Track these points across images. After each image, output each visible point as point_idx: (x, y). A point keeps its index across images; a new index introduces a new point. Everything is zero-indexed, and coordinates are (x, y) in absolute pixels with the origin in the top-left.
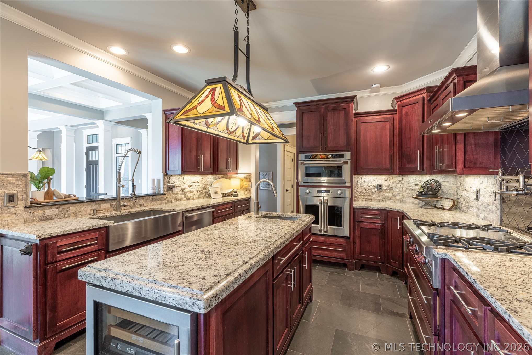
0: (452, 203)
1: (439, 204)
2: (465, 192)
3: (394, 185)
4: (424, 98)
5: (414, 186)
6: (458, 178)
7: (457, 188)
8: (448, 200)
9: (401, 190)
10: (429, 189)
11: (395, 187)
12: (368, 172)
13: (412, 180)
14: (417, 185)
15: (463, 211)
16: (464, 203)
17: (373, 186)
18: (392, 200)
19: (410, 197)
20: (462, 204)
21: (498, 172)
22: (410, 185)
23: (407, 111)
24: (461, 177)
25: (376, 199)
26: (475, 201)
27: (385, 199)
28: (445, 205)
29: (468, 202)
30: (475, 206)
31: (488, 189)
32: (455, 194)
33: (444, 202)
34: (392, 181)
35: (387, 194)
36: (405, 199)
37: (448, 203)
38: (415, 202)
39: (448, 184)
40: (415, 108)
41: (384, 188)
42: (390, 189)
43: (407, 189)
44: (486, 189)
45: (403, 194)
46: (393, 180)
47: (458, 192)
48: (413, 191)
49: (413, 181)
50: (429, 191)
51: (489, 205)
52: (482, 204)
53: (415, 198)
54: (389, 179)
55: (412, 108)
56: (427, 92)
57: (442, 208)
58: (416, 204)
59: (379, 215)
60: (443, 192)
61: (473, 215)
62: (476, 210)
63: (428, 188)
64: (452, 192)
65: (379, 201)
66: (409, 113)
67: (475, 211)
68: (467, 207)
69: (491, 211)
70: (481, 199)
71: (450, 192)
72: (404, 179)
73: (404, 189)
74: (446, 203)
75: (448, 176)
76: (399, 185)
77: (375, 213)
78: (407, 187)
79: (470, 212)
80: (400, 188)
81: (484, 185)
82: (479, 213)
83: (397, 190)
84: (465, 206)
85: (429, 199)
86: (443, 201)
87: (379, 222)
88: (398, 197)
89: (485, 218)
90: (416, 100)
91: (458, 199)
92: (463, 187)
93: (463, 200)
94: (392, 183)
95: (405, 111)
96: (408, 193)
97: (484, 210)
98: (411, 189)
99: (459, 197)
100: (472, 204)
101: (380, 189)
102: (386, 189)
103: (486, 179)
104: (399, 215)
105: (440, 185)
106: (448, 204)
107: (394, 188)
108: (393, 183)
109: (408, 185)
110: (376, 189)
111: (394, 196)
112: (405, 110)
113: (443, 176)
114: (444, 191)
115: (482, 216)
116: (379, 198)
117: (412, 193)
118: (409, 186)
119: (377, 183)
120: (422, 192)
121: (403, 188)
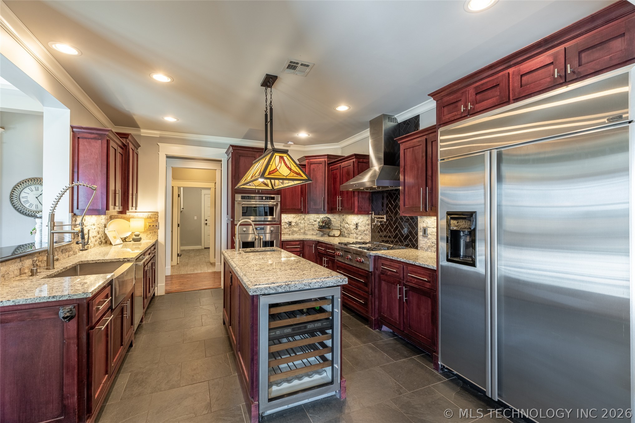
0: (340, 232)
1: (331, 233)
2: (347, 225)
3: (299, 221)
4: (325, 161)
5: (314, 221)
6: (341, 216)
7: (341, 222)
8: (337, 230)
9: (304, 225)
10: (326, 224)
11: (300, 223)
14: (315, 221)
15: (346, 237)
16: (346, 232)
17: (286, 223)
18: (299, 233)
19: (310, 230)
20: (344, 232)
21: (372, 213)
22: (310, 221)
23: (314, 168)
24: (343, 215)
25: (287, 233)
26: (355, 230)
27: (293, 232)
28: (335, 234)
29: (349, 231)
30: (354, 232)
31: (363, 222)
32: (339, 226)
33: (334, 232)
34: (298, 218)
35: (295, 229)
36: (306, 232)
37: (337, 232)
38: (314, 234)
39: (335, 220)
40: (320, 166)
41: (293, 224)
42: (297, 225)
43: (308, 224)
44: (362, 223)
45: (305, 228)
46: (299, 218)
47: (341, 225)
48: (312, 226)
49: (312, 218)
50: (327, 225)
51: (364, 231)
52: (360, 231)
53: (318, 230)
54: (296, 217)
55: (318, 166)
56: (327, 158)
57: (334, 236)
58: (315, 235)
59: (298, 245)
60: (332, 225)
61: (354, 238)
62: (355, 235)
65: (289, 235)
66: (315, 170)
67: (354, 236)
68: (349, 234)
69: (366, 234)
70: (359, 228)
71: (336, 225)
72: (306, 217)
73: (306, 224)
74: (335, 232)
75: (335, 215)
76: (302, 221)
77: (295, 243)
78: (308, 223)
79: (350, 236)
80: (303, 224)
81: (361, 220)
82: (357, 237)
83: (302, 225)
84: (347, 233)
85: (328, 230)
87: (299, 250)
88: (302, 231)
89: (362, 239)
90: (320, 161)
91: (341, 229)
92: (345, 221)
93: (345, 230)
94: (298, 220)
96: (309, 227)
97: (361, 235)
98: (311, 224)
99: (342, 228)
100: (353, 232)
101: (290, 225)
102: (295, 225)
103: (362, 217)
104: (313, 243)
105: (330, 220)
106: (337, 233)
107: (299, 224)
108: (299, 220)
109: (309, 221)
110: (287, 226)
111: (299, 230)
112: (312, 166)
113: (332, 215)
114: (333, 224)
115: (360, 238)
116: (289, 232)
117: (312, 227)
118: (310, 222)
119: (288, 220)
120: (321, 226)
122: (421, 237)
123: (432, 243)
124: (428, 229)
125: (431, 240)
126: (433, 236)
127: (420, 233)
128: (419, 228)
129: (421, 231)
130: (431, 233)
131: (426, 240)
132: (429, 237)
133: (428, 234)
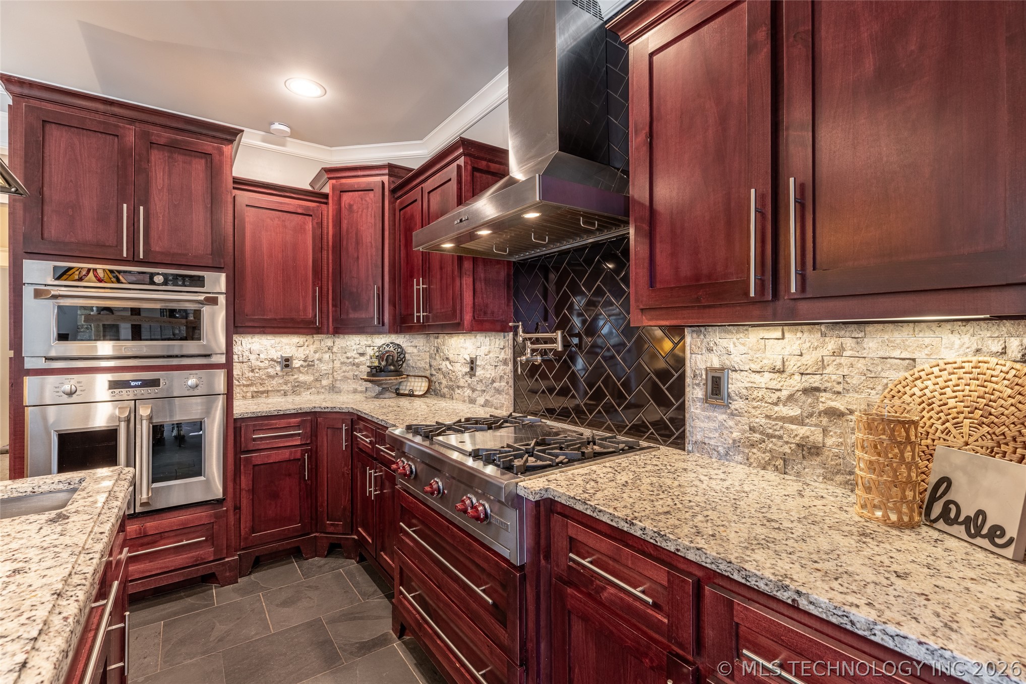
0: (427, 384)
1: (404, 388)
2: (447, 363)
3: (317, 356)
4: (383, 183)
5: (357, 356)
6: (432, 339)
7: (431, 357)
8: (420, 379)
9: (331, 366)
10: (390, 361)
11: (320, 360)
12: (264, 327)
13: (353, 344)
14: (362, 354)
15: (443, 396)
16: (444, 382)
17: (272, 360)
18: (313, 389)
19: (348, 378)
20: (440, 383)
21: (518, 327)
22: (349, 355)
23: (352, 203)
24: (437, 338)
25: (278, 391)
26: (467, 378)
27: (297, 388)
28: (415, 388)
29: (453, 379)
30: (466, 385)
31: (491, 355)
32: (427, 367)
33: (412, 384)
34: (312, 348)
35: (302, 378)
36: (338, 384)
37: (419, 384)
38: (360, 389)
39: (415, 351)
40: (368, 199)
41: (296, 364)
42: (309, 365)
43: (342, 363)
44: (488, 357)
45: (335, 373)
46: (315, 346)
47: (432, 364)
48: (354, 367)
49: (354, 347)
50: (390, 365)
51: (493, 381)
52: (481, 381)
53: (366, 380)
54: (306, 344)
55: (362, 199)
56: (390, 175)
57: (411, 395)
58: (361, 392)
59: (298, 427)
60: (408, 365)
61: (464, 401)
62: (468, 392)
63: (387, 360)
64: (422, 364)
65: (285, 394)
66: (355, 207)
67: (466, 394)
68: (451, 388)
69: (498, 391)
70: (479, 372)
71: (418, 364)
72: (337, 343)
73: (337, 364)
74: (416, 384)
75: (416, 336)
76: (326, 356)
77: (290, 423)
78: (342, 360)
79: (456, 396)
80: (328, 363)
81: (484, 349)
82: (474, 395)
83: (324, 367)
84: (446, 387)
85: (392, 380)
86: (411, 382)
87: (298, 443)
88: (325, 382)
89: (486, 404)
90: (369, 183)
91: (432, 375)
92: (442, 354)
93: (442, 376)
94: (312, 352)
95: (348, 201)
96: (344, 372)
97: (484, 391)
98: (350, 362)
99: (434, 372)
100: (462, 383)
101: (287, 366)
102: (302, 366)
103: (488, 339)
104: (343, 419)
105: (402, 352)
106: (420, 386)
107: (316, 362)
108: (315, 352)
109: (345, 356)
110: (278, 368)
111: (316, 380)
112: (346, 198)
113: (407, 336)
114: (411, 362)
115: (481, 400)
116: (284, 387)
117: (352, 370)
118: (348, 358)
119: (280, 353)
120: (375, 367)
121: (335, 362)
122: (699, 404)
123: (752, 429)
124: (733, 375)
125: (744, 420)
126: (755, 404)
127: (695, 393)
128: (689, 373)
129: (698, 385)
130: (744, 392)
131: (722, 417)
132: (737, 406)
133: (733, 394)
